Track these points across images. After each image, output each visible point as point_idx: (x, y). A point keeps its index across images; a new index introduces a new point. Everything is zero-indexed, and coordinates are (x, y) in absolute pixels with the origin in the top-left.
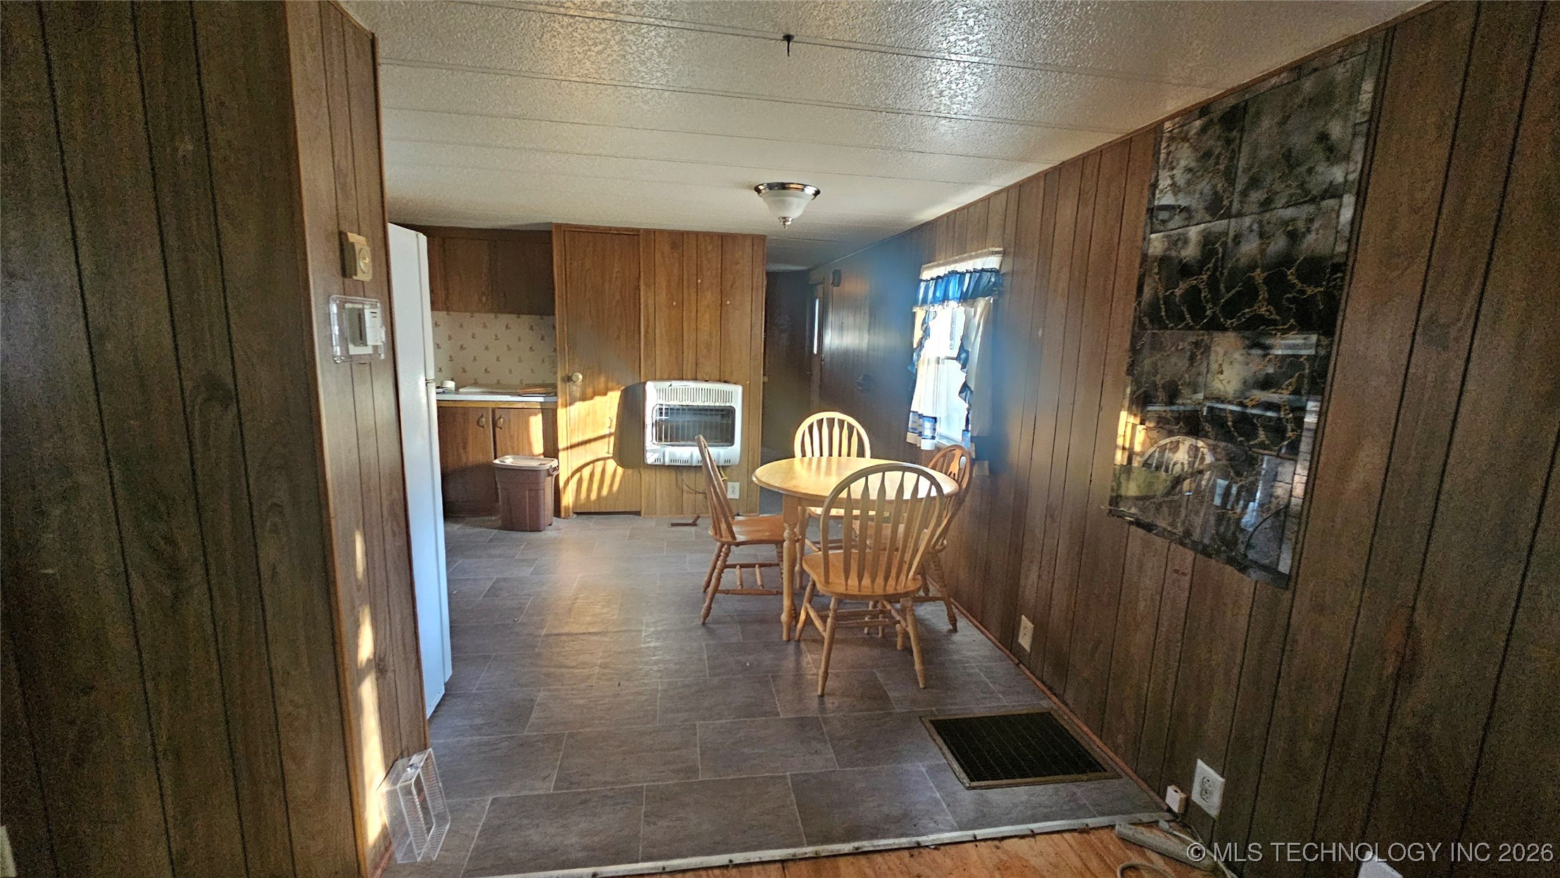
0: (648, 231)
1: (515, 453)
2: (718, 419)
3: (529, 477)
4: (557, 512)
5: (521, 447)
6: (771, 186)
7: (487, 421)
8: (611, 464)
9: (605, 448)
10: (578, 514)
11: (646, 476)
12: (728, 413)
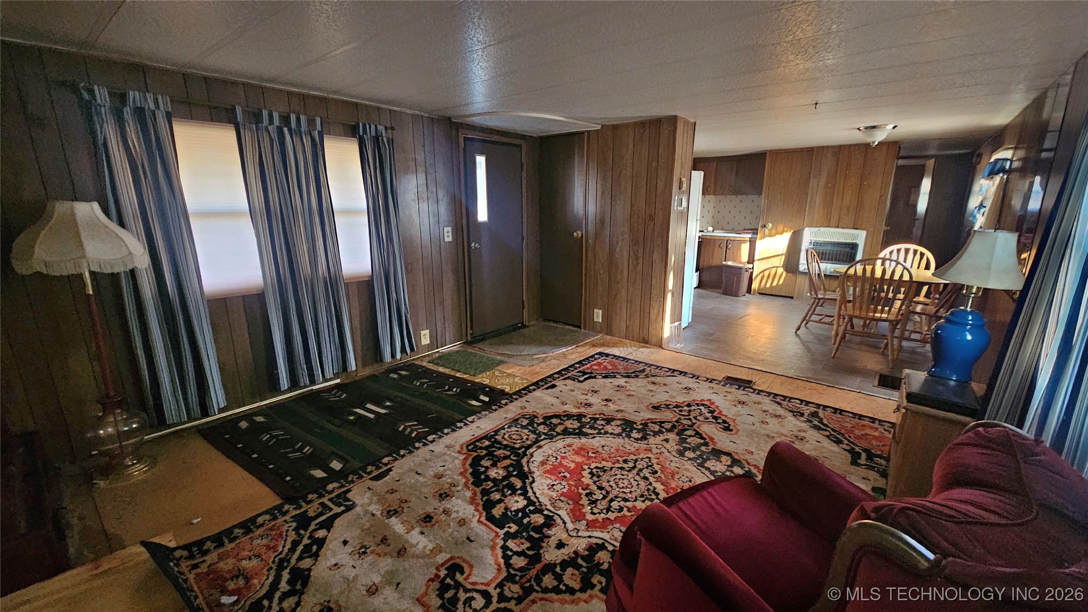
0: (818, 148)
1: (734, 260)
2: (848, 250)
3: (737, 272)
4: (749, 291)
5: (736, 258)
6: (866, 128)
7: (724, 246)
8: (781, 270)
9: (780, 261)
10: (760, 294)
11: (800, 279)
12: (854, 247)
